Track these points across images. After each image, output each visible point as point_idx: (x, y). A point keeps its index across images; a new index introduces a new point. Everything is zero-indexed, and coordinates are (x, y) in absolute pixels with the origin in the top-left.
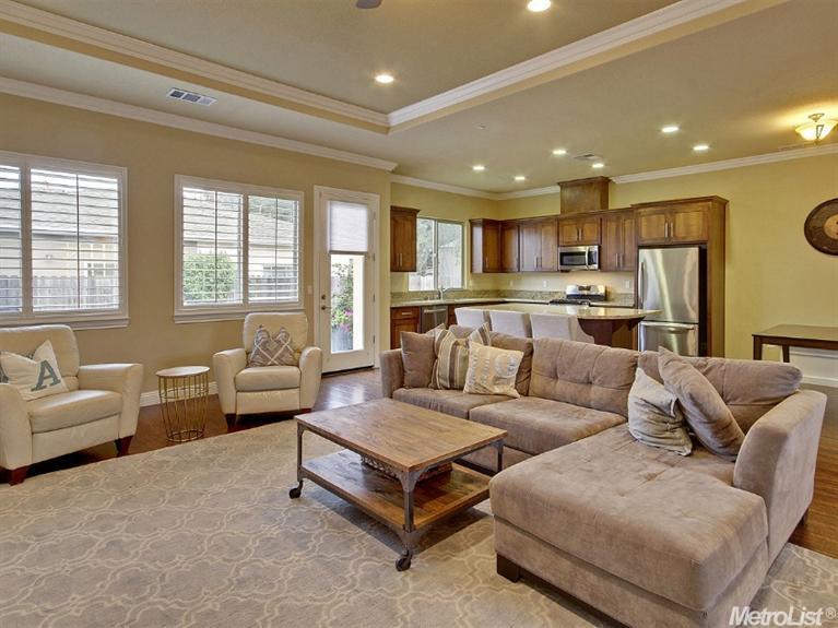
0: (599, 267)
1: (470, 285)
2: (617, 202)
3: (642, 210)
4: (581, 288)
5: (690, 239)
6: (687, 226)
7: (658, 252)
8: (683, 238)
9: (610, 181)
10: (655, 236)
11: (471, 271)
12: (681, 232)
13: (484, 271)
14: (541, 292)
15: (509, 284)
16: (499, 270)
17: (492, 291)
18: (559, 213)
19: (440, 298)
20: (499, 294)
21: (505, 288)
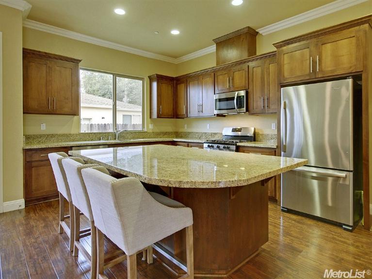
0: (247, 110)
1: (150, 127)
2: (265, 47)
3: (284, 48)
4: (234, 130)
5: (340, 72)
6: (336, 57)
7: (302, 88)
8: (332, 71)
9: (258, 33)
10: (299, 73)
11: (150, 118)
12: (328, 66)
13: (158, 117)
14: (205, 133)
15: (184, 127)
16: (174, 116)
17: (172, 132)
18: (215, 65)
19: (115, 139)
20: (177, 135)
21: (181, 130)
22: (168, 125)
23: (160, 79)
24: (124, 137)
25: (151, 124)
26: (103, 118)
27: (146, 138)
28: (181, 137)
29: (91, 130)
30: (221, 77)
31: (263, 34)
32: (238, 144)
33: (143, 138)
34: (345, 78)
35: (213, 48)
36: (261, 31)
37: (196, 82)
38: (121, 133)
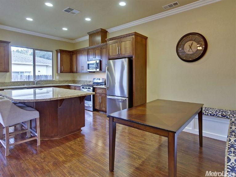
0: (101, 69)
3: (110, 41)
5: (126, 55)
6: (125, 48)
10: (114, 54)
11: (57, 73)
12: (123, 52)
13: (61, 72)
14: (86, 81)
15: (77, 78)
16: (71, 72)
17: (71, 81)
18: (88, 46)
19: (34, 85)
20: (74, 82)
21: (76, 79)
22: (68, 77)
23: (62, 52)
24: (39, 84)
25: (58, 76)
26: (39, 71)
27: (54, 84)
28: (76, 83)
29: (29, 79)
30: (90, 52)
31: (110, 32)
32: (94, 87)
33: (52, 84)
34: (125, 58)
35: (87, 37)
36: (108, 30)
37: (80, 54)
38: (38, 81)
